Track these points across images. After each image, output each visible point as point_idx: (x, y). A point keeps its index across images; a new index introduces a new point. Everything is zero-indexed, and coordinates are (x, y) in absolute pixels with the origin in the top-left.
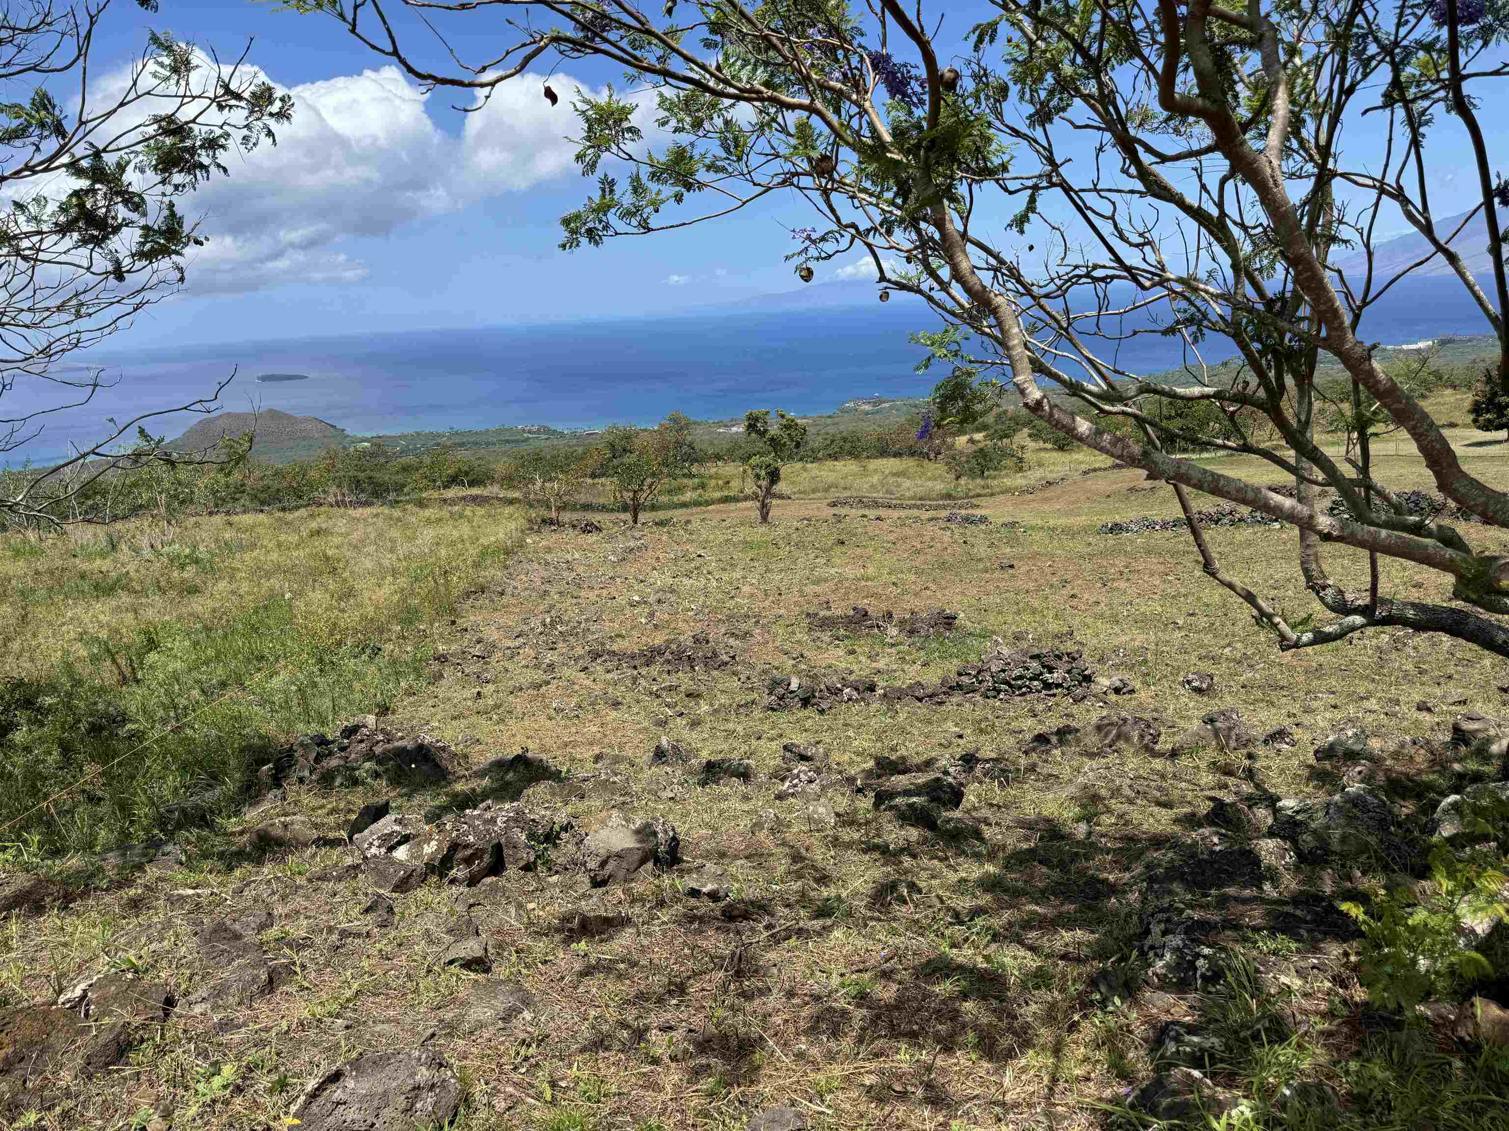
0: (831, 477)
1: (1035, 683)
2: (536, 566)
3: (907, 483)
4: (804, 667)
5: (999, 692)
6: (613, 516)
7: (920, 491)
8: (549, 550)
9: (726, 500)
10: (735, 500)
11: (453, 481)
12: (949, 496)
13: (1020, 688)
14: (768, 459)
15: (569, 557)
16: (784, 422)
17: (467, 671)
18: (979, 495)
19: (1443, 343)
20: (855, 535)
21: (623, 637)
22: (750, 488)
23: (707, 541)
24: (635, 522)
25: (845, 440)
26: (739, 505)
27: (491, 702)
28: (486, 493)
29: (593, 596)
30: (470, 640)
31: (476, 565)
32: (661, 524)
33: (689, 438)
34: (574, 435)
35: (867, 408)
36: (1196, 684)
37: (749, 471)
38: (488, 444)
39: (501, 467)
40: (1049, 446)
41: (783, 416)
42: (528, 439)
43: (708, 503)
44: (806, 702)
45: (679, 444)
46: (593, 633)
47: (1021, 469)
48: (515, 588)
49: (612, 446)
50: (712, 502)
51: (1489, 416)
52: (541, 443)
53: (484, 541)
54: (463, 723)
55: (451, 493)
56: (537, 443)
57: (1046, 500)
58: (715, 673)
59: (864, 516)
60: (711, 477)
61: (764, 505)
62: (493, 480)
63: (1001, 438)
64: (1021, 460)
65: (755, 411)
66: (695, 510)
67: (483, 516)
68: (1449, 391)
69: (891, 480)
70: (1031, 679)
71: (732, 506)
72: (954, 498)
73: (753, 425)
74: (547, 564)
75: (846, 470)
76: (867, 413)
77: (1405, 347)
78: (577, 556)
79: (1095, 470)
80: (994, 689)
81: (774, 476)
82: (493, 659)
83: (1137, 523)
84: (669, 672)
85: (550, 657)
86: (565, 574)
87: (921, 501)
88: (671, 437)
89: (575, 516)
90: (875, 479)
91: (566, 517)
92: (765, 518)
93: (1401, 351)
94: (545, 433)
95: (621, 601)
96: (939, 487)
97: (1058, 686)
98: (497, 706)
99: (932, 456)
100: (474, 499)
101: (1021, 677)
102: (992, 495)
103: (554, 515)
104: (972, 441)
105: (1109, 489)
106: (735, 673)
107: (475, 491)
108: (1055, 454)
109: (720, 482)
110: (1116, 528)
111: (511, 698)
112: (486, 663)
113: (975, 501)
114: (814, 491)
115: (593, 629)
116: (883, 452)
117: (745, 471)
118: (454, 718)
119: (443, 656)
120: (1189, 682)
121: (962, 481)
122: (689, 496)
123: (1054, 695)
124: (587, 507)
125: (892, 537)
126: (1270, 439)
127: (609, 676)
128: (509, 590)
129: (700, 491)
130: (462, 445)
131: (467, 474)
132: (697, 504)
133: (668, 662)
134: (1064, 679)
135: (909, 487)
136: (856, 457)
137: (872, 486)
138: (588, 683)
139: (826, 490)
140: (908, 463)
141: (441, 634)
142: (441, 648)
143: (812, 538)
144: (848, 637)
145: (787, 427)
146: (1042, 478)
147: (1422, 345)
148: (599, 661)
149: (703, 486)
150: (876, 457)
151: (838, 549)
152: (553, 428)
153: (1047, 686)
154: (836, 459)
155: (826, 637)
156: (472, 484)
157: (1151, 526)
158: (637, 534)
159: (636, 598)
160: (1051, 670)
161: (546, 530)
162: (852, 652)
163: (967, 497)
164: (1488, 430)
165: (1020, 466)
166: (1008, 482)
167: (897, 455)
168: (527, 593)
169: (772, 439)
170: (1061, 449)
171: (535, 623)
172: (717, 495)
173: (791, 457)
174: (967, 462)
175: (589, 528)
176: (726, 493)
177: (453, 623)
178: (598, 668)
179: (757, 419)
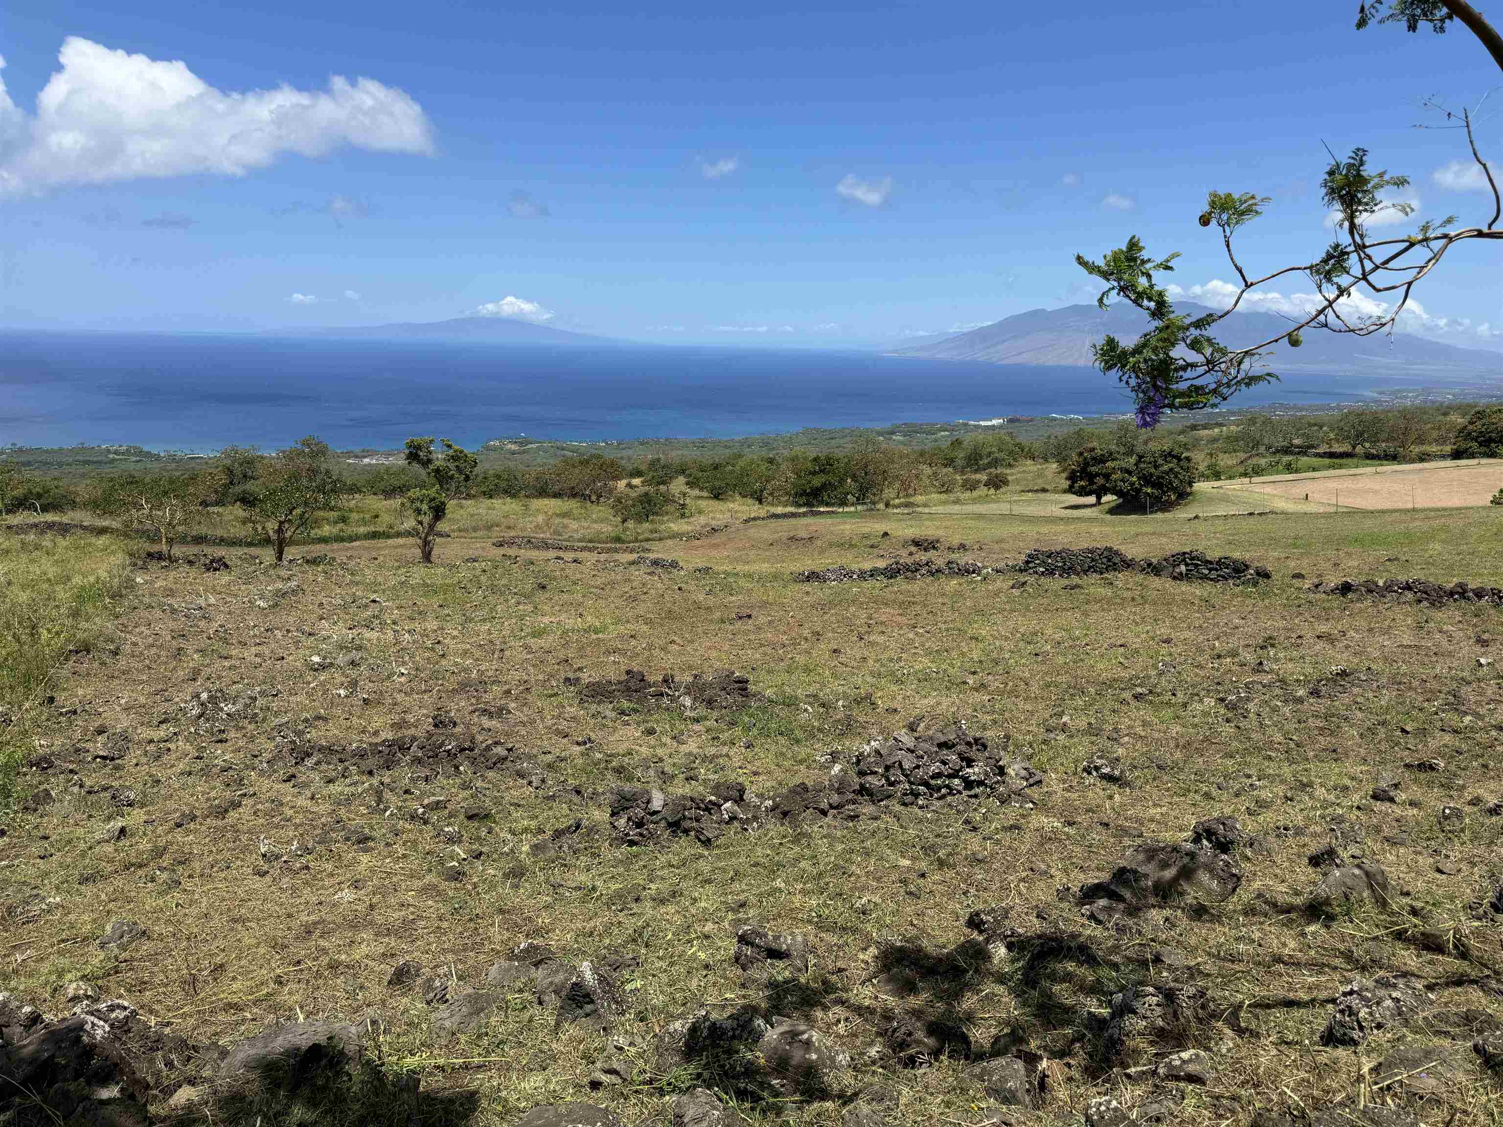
0: (493, 516)
1: (957, 781)
2: (158, 613)
3: (574, 525)
4: (599, 756)
5: (917, 795)
6: (240, 551)
7: (589, 533)
8: (171, 593)
9: (375, 535)
10: (386, 535)
11: (20, 504)
12: (618, 540)
13: (939, 789)
14: (432, 492)
15: (202, 602)
16: (451, 452)
17: (88, 783)
18: (647, 540)
19: (1011, 421)
20: (555, 579)
21: (325, 719)
22: (409, 523)
23: (376, 584)
24: (280, 558)
25: (498, 477)
26: (390, 542)
27: (145, 845)
28: (65, 519)
29: (249, 654)
30: (85, 730)
31: (75, 614)
32: (313, 562)
33: (324, 466)
34: (173, 459)
35: (513, 447)
36: (1106, 770)
37: (408, 504)
38: (60, 465)
39: (83, 490)
40: (705, 494)
41: (449, 446)
42: (113, 461)
43: (352, 539)
44: (675, 826)
45: (313, 472)
46: (276, 714)
47: (683, 516)
48: (135, 644)
49: (229, 471)
50: (357, 538)
51: (1082, 483)
52: (132, 466)
53: (77, 580)
54: (103, 891)
55: (17, 519)
56: (123, 466)
57: (715, 546)
58: (490, 774)
59: (558, 558)
60: (351, 510)
61: (426, 543)
62: (74, 505)
63: (659, 484)
64: (683, 506)
65: (417, 439)
66: (336, 546)
67: (66, 548)
68: (1029, 462)
69: (557, 520)
70: (950, 776)
71: (381, 543)
72: (623, 542)
73: (413, 456)
74: (174, 611)
75: (506, 508)
76: (513, 453)
77: (983, 423)
78: (212, 600)
79: (755, 519)
80: (912, 793)
81: (439, 512)
82: (130, 760)
83: (834, 571)
84: (427, 779)
85: (222, 755)
86: (202, 624)
87: (591, 544)
88: (304, 463)
89: (192, 550)
90: (540, 518)
91: (177, 551)
92: (427, 557)
93: (979, 426)
94: (135, 454)
95: (294, 661)
96: (607, 529)
97: (980, 783)
98: (159, 852)
99: (594, 498)
100: (50, 526)
101: (938, 775)
102: (661, 539)
103: (164, 548)
104: (629, 485)
105: (772, 537)
106: (521, 775)
107: (50, 517)
108: (711, 502)
109: (367, 516)
110: (812, 576)
111: (179, 836)
112: (117, 768)
113: (647, 545)
114: (475, 529)
115: (274, 706)
116: (543, 492)
117: (403, 504)
118: (84, 880)
119: (44, 759)
120: (1097, 769)
121: (630, 524)
122: (326, 530)
123: (976, 796)
124: (199, 540)
125: (599, 581)
126: (898, 497)
127: (336, 788)
128: (127, 648)
129: (341, 525)
130: (29, 463)
131: (39, 496)
132: (340, 539)
133: (418, 761)
134: (986, 774)
135: (576, 528)
136: (513, 496)
137: (537, 526)
138: (302, 802)
139: (489, 528)
140: (571, 505)
141: (34, 721)
142: (40, 744)
143: (504, 581)
144: (636, 711)
145: (455, 458)
146: (707, 525)
147: (995, 422)
148: (310, 762)
149: (344, 520)
150: (537, 497)
151: (541, 596)
152: (146, 448)
153: (969, 784)
154: (491, 497)
155: (607, 710)
156: (45, 509)
157: (849, 574)
158: (284, 573)
159: (316, 659)
160: (970, 763)
161: (153, 566)
162: (650, 732)
163: (636, 541)
164: (1081, 495)
165: (683, 512)
166: (674, 527)
167: (557, 495)
168: (153, 651)
169: (437, 471)
170: (716, 497)
171: (182, 697)
172: (362, 530)
173: (458, 491)
174: (633, 506)
175: (217, 565)
176: (372, 529)
177: (51, 700)
178: (308, 773)
179: (419, 447)
